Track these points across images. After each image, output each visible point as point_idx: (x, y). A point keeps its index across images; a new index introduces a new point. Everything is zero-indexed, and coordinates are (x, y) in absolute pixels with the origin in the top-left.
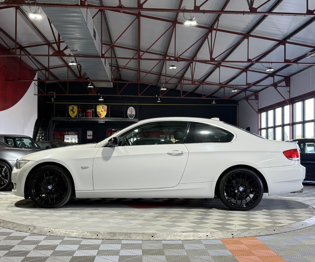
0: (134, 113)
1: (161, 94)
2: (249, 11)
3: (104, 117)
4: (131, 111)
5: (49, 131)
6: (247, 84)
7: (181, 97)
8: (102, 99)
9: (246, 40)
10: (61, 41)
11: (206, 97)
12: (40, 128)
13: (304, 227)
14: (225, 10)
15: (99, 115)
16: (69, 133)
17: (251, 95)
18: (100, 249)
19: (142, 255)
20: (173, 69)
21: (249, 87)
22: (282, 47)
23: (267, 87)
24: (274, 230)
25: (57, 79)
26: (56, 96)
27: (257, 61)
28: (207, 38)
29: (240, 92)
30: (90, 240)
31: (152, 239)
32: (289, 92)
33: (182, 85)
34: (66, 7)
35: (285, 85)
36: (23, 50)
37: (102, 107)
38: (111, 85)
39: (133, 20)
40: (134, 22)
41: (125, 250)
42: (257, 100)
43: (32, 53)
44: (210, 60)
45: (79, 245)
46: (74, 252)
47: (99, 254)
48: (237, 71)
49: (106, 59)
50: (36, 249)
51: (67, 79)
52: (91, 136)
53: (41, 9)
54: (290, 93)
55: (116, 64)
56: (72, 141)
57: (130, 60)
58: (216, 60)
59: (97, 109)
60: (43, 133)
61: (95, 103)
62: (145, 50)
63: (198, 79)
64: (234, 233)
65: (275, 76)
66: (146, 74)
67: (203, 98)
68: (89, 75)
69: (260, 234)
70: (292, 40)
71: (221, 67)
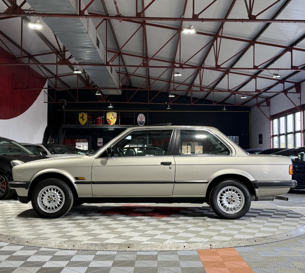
0: (144, 120)
1: (171, 101)
2: (248, 18)
3: (114, 124)
4: (141, 118)
5: (58, 139)
6: (257, 91)
7: (191, 103)
8: (111, 106)
9: (252, 47)
10: (66, 49)
11: (216, 104)
12: (51, 136)
13: (288, 237)
14: (228, 18)
15: (109, 122)
16: (80, 140)
17: (263, 102)
18: (71, 260)
19: (111, 266)
20: (178, 76)
21: (260, 94)
22: (289, 53)
23: (278, 93)
24: (256, 241)
25: (68, 86)
26: (67, 104)
27: (265, 68)
28: (213, 45)
29: (252, 99)
30: (66, 251)
31: (128, 249)
32: (300, 98)
33: (192, 92)
34: (65, 17)
35: (296, 92)
36: (32, 58)
37: (111, 115)
38: (120, 92)
39: (138, 28)
40: (139, 30)
41: (96, 261)
42: (269, 107)
43: (42, 61)
44: (215, 67)
45: (52, 256)
46: (44, 263)
47: (68, 265)
48: (247, 78)
49: (113, 67)
50: (8, 259)
51: (77, 87)
52: (101, 143)
53: (41, 18)
54: (300, 100)
55: (125, 71)
56: (84, 149)
57: (137, 68)
58: (221, 67)
59: (107, 116)
60: (54, 140)
61: (104, 110)
62: (151, 57)
63: (207, 85)
64: (212, 244)
65: (285, 82)
66: (155, 80)
67: (214, 104)
68: (96, 83)
69: (240, 245)
70: (298, 46)
71: (230, 74)
